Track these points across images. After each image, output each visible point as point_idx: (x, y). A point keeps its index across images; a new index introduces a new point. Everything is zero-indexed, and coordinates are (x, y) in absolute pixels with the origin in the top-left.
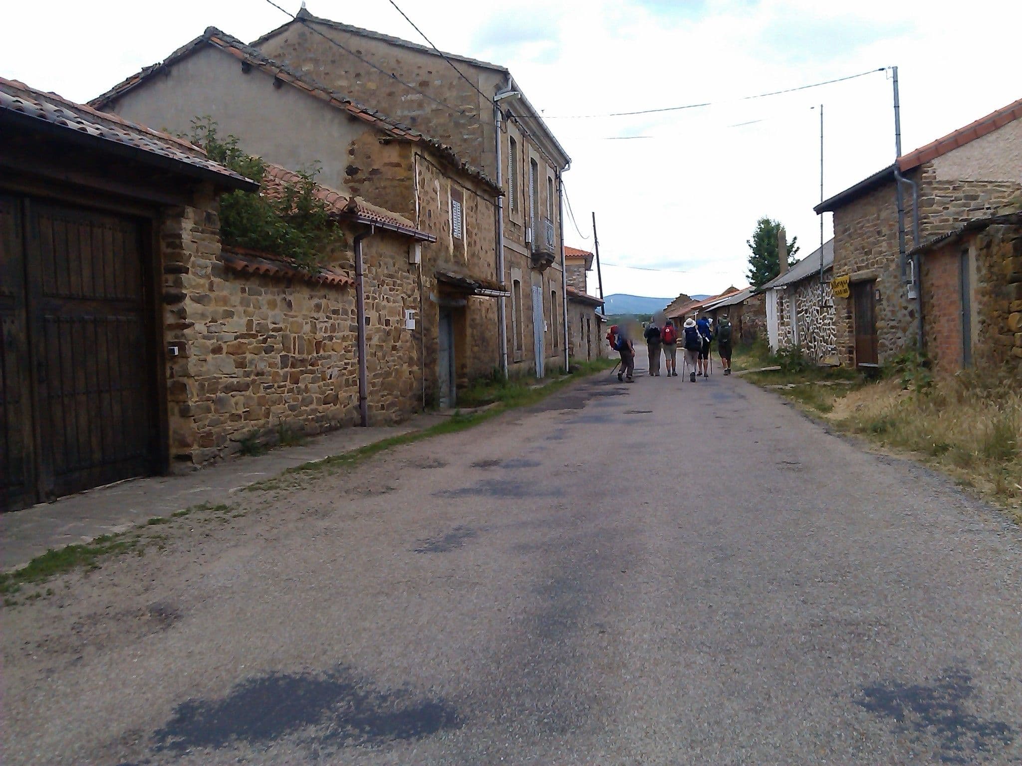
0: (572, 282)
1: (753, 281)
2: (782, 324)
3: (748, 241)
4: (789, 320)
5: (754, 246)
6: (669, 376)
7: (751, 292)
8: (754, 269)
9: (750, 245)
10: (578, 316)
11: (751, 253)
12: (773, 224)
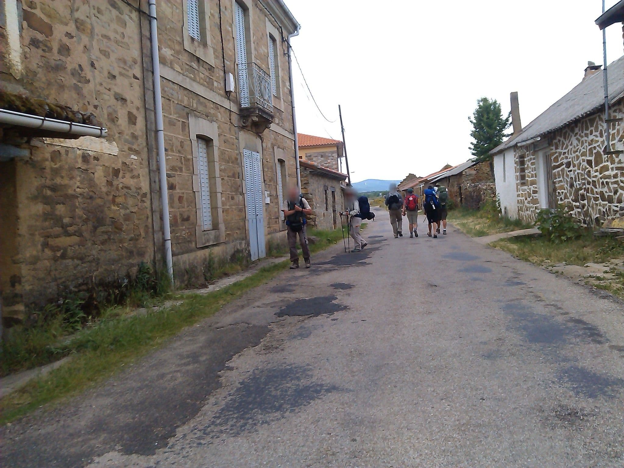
0: (327, 165)
1: (474, 152)
2: (523, 184)
3: (469, 118)
4: (534, 178)
5: (475, 121)
6: (412, 237)
7: (473, 161)
8: (475, 141)
9: (471, 121)
10: (322, 189)
11: (472, 128)
12: (491, 102)
